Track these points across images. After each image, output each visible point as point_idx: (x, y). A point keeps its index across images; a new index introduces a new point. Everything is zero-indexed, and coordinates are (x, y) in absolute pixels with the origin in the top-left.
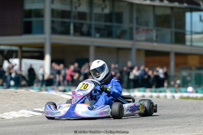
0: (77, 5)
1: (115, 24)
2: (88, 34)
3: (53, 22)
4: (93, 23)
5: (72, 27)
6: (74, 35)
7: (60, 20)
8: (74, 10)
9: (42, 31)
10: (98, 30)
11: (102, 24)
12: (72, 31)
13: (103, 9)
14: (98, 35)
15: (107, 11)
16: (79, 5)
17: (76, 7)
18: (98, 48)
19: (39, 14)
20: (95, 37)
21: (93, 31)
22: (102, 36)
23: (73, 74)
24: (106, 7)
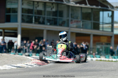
0: (37, 6)
1: (59, 18)
2: (43, 23)
3: (22, 16)
4: (46, 16)
5: (34, 19)
6: (35, 23)
7: (27, 14)
8: (35, 9)
9: (16, 21)
10: (49, 21)
11: (51, 17)
12: (34, 21)
13: (52, 9)
14: (48, 24)
15: (54, 10)
16: (38, 6)
17: (36, 8)
18: (48, 31)
19: (15, 11)
20: (47, 25)
21: (46, 21)
22: (51, 24)
23: (34, 46)
24: (53, 8)
